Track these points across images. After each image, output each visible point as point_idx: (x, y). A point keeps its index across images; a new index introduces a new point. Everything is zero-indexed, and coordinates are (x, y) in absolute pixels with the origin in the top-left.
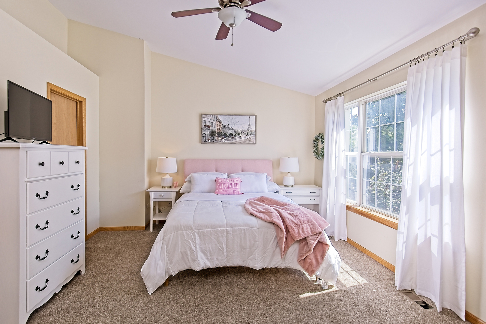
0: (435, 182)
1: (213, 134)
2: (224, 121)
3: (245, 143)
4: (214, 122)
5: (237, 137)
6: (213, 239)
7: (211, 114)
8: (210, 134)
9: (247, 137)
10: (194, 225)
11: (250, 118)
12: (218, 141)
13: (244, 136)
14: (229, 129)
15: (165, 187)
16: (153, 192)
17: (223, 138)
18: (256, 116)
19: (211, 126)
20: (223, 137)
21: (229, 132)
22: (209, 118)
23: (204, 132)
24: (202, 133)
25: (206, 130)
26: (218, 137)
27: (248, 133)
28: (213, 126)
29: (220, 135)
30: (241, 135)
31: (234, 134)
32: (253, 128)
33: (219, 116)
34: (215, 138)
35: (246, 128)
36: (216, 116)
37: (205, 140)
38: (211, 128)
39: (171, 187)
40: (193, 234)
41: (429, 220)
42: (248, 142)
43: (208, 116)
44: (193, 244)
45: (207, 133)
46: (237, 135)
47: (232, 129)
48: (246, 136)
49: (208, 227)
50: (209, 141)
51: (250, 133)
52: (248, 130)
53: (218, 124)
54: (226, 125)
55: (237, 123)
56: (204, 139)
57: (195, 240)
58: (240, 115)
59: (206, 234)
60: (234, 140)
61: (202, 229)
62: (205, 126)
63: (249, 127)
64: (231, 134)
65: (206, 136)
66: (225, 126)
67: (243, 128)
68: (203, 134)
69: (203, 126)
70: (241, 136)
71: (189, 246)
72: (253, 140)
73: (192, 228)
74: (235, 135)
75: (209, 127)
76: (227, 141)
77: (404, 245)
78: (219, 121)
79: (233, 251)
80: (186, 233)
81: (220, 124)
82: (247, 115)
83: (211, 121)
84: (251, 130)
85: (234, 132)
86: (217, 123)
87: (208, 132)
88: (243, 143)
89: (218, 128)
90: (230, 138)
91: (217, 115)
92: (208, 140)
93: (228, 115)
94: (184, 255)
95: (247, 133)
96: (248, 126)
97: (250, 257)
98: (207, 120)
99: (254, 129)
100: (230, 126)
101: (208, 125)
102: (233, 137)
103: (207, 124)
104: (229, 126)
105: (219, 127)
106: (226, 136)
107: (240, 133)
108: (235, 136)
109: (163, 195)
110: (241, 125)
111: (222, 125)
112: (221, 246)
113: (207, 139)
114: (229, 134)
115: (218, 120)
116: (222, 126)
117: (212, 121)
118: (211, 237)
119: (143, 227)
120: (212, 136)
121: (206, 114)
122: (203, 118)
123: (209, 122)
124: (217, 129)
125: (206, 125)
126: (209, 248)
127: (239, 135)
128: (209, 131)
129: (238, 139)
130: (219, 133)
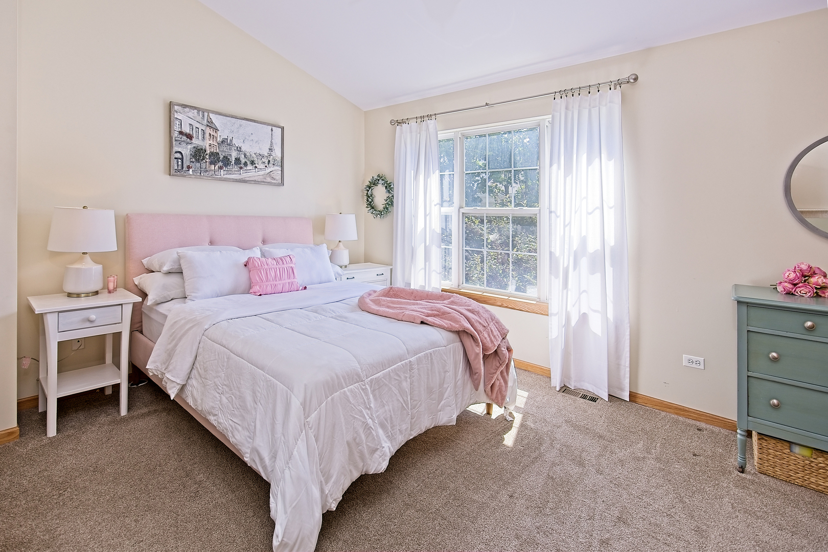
0: (593, 245)
1: (198, 154)
2: (225, 128)
3: (264, 182)
4: (201, 127)
5: (250, 167)
6: (393, 388)
7: (195, 108)
8: (191, 154)
9: (268, 170)
10: (361, 369)
11: (272, 130)
12: (211, 173)
13: (262, 166)
14: (233, 148)
15: (78, 295)
16: (59, 312)
17: (221, 168)
18: (283, 129)
19: (194, 136)
20: (220, 164)
21: (234, 155)
22: (190, 115)
23: (179, 147)
24: (174, 151)
25: (184, 145)
26: (211, 163)
27: (269, 161)
28: (200, 137)
29: (214, 158)
30: (256, 165)
31: (243, 160)
32: (277, 153)
33: (211, 115)
34: (204, 165)
35: (265, 152)
36: (206, 114)
37: (180, 168)
38: (194, 141)
39: (97, 293)
40: (363, 389)
41: (584, 291)
42: (269, 180)
43: (187, 110)
44: (368, 414)
45: (186, 150)
46: (248, 163)
47: (239, 150)
48: (266, 166)
49: (385, 365)
50: (191, 170)
51: (273, 163)
52: (270, 155)
53: (210, 134)
54: (227, 139)
55: (249, 136)
56: (178, 166)
57: (369, 404)
58: (255, 121)
59: (383, 381)
60: (244, 175)
61: (376, 372)
62: (181, 133)
63: (271, 149)
64: (238, 161)
65: (182, 159)
66: (226, 141)
67: (260, 149)
68: (176, 152)
69: (176, 134)
70: (256, 167)
71: (361, 421)
72: (279, 177)
73: (358, 376)
74: (246, 162)
75: (190, 137)
76: (230, 174)
77: (564, 329)
78: (212, 127)
79: (420, 403)
80: (351, 391)
81: (214, 134)
82: (268, 124)
83: (196, 125)
84: (274, 155)
85: (243, 156)
86: (208, 131)
87: (186, 148)
88: (261, 182)
89: (211, 142)
90: (236, 168)
91: (209, 111)
92: (189, 167)
93: (232, 117)
94: (353, 446)
95: (267, 162)
96: (269, 146)
97: (441, 405)
98: (186, 120)
99: (280, 155)
100: (237, 142)
101: (188, 132)
102: (241, 168)
103: (187, 130)
104: (234, 142)
105: (213, 141)
106: (228, 164)
107: (255, 159)
108: (246, 164)
109: (93, 317)
110: (256, 142)
111: (221, 135)
112: (405, 398)
113: (185, 166)
114: (234, 159)
115: (210, 124)
116: (219, 139)
117: (198, 125)
118: (390, 386)
119: (10, 433)
120: (198, 161)
121: (183, 105)
122: (177, 112)
123: (190, 125)
124: (207, 144)
125: (183, 130)
126: (390, 411)
127: (253, 163)
128: (189, 147)
129: (250, 173)
130: (212, 154)
